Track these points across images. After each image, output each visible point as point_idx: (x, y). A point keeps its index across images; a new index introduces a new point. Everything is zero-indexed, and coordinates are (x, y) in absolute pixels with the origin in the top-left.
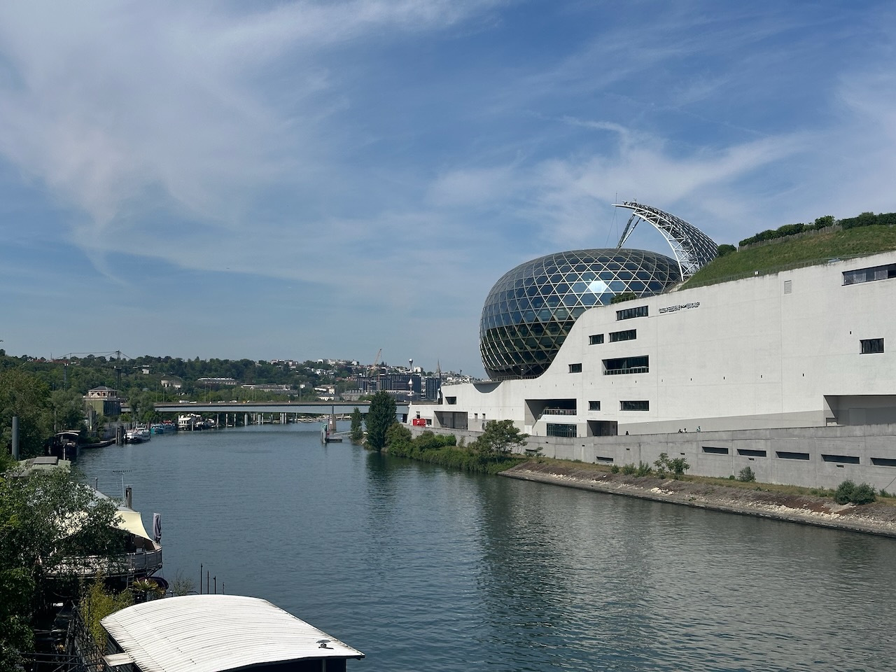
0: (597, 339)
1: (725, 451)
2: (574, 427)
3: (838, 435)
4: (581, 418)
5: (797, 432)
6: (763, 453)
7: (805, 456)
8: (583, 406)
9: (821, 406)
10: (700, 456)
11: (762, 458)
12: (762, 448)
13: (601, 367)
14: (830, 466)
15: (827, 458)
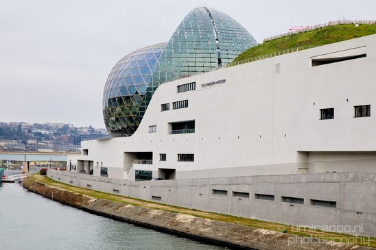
0: (165, 107)
1: (225, 192)
2: (150, 173)
3: (292, 182)
4: (155, 167)
5: (267, 179)
6: (247, 194)
7: (272, 197)
8: (156, 157)
9: (295, 159)
10: (211, 197)
11: (246, 199)
12: (247, 191)
13: (167, 128)
14: (286, 205)
15: (285, 198)
